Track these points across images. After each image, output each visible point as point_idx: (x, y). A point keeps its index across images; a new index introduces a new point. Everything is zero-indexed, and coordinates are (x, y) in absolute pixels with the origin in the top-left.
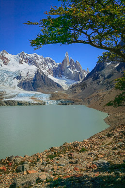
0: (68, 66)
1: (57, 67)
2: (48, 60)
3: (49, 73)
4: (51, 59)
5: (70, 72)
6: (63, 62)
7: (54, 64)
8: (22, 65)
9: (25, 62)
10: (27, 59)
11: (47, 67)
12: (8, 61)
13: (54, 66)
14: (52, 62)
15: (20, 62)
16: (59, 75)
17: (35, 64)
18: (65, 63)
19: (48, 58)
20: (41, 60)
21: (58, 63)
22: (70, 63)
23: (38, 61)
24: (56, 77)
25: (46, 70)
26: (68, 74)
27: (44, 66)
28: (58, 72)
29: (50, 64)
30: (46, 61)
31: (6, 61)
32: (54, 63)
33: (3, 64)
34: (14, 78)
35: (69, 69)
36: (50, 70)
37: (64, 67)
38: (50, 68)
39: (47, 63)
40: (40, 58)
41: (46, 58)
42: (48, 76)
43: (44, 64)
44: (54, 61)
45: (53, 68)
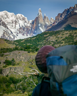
4: (23, 16)
5: (41, 32)
6: (35, 20)
7: (26, 22)
13: (26, 24)
14: (24, 19)
16: (31, 34)
18: (37, 20)
21: (31, 21)
22: (44, 21)
23: (7, 19)
27: (14, 24)
30: (17, 18)
32: (26, 20)
35: (41, 28)
36: (20, 28)
37: (37, 25)
38: (21, 26)
39: (18, 20)
40: (10, 16)
41: (18, 15)
42: (18, 36)
43: (14, 23)
44: (26, 18)
45: (24, 26)
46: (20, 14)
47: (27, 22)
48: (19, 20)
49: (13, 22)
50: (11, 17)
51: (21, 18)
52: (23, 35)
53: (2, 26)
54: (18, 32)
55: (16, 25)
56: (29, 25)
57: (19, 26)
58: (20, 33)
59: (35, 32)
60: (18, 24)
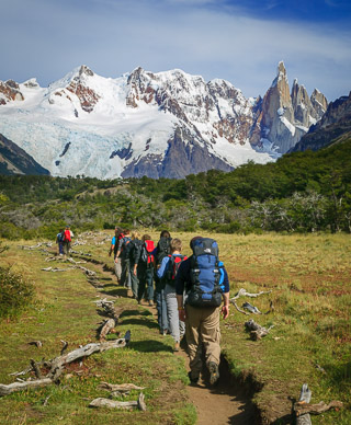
0: (281, 110)
2: (219, 90)
3: (221, 133)
4: (230, 85)
5: (287, 131)
6: (268, 97)
7: (237, 103)
8: (135, 110)
9: (145, 99)
10: (149, 90)
11: (214, 114)
12: (96, 98)
13: (237, 108)
14: (231, 94)
15: (131, 103)
16: (255, 140)
17: (174, 107)
19: (220, 82)
20: (194, 92)
22: (292, 98)
23: (184, 94)
25: (209, 125)
26: (279, 138)
27: (203, 109)
29: (224, 103)
30: (212, 92)
31: (89, 98)
33: (80, 110)
34: (114, 154)
36: (222, 121)
37: (270, 112)
38: (224, 115)
39: (215, 97)
40: (192, 84)
41: (213, 82)
42: (215, 143)
43: (204, 104)
44: (239, 90)
45: (233, 115)
46: (221, 80)
47: (243, 103)
48: (218, 98)
49: (200, 103)
50: (193, 88)
51: (224, 90)
52: (231, 140)
53: (168, 112)
54: (216, 132)
55: (210, 112)
56: (247, 111)
57: (218, 116)
60: (215, 108)
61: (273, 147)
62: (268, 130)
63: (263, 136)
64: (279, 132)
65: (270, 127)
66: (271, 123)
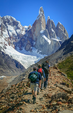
0: (42, 32)
1: (23, 33)
2: (8, 22)
3: (9, 44)
4: (15, 19)
5: (46, 42)
6: (34, 25)
7: (18, 28)
11: (5, 33)
13: (18, 31)
14: (15, 24)
16: (28, 48)
18: (37, 25)
19: (9, 17)
21: (26, 27)
22: (47, 27)
24: (20, 50)
26: (42, 46)
28: (25, 41)
29: (11, 28)
30: (5, 23)
32: (20, 25)
35: (44, 37)
36: (10, 38)
37: (36, 33)
38: (11, 34)
39: (6, 25)
41: (5, 17)
44: (19, 22)
45: (16, 35)
46: (10, 16)
47: (21, 28)
48: (8, 26)
54: (6, 43)
55: (3, 32)
57: (8, 34)
58: (10, 45)
59: (34, 44)
60: (6, 30)
61: (38, 51)
62: (35, 43)
63: (32, 46)
64: (41, 43)
65: (36, 41)
66: (36, 39)
